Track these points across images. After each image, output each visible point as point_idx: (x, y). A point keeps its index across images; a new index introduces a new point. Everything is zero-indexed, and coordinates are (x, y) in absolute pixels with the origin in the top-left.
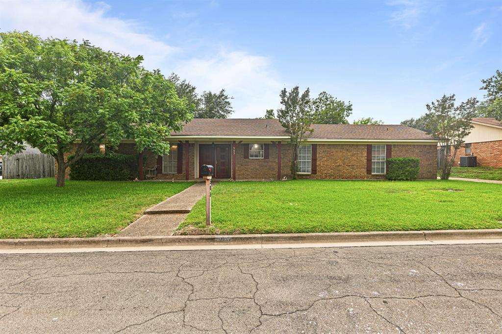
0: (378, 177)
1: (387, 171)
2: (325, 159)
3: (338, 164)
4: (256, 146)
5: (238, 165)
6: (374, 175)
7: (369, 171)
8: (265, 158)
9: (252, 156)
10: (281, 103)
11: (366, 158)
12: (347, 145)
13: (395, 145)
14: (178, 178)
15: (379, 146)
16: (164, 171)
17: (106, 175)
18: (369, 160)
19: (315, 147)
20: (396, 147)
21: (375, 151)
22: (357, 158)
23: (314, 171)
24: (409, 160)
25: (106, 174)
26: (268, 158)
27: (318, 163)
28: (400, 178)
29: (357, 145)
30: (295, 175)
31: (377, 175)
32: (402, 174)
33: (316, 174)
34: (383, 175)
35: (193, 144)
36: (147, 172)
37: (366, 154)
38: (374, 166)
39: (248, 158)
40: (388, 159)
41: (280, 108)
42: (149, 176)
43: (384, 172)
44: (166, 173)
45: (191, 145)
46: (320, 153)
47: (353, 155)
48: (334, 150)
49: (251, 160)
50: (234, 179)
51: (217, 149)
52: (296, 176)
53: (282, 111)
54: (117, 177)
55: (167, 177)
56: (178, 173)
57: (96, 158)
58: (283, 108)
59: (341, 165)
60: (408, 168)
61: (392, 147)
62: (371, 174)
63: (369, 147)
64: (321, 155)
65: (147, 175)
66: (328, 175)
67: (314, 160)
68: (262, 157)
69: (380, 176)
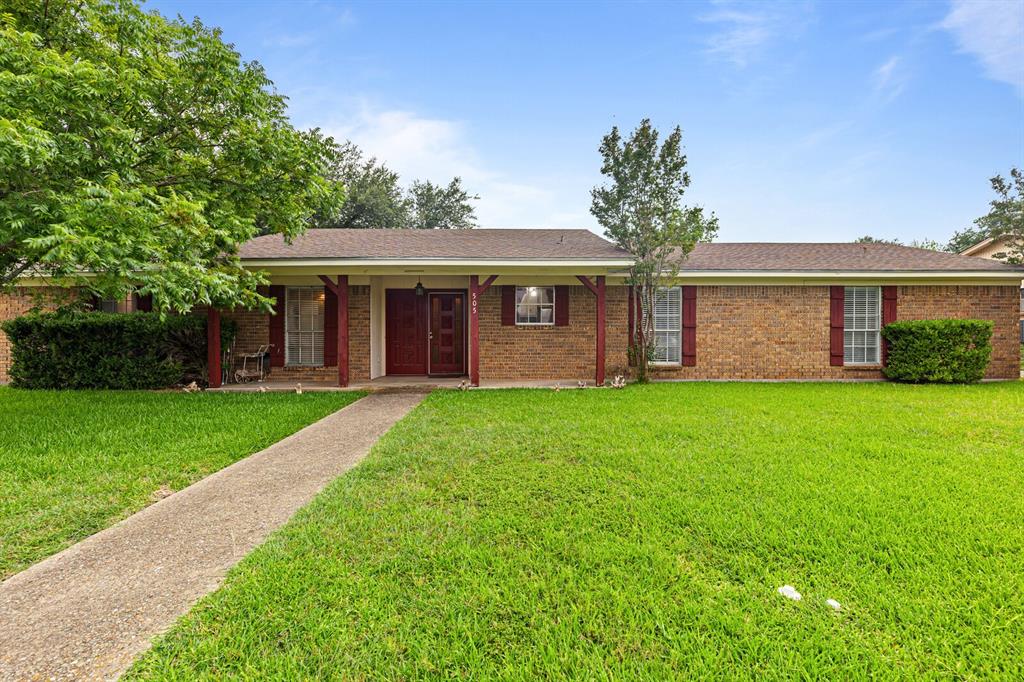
0: (860, 374)
1: (885, 356)
2: (720, 326)
3: (753, 339)
4: (533, 292)
5: (487, 344)
6: (849, 370)
7: (836, 358)
8: (557, 324)
9: (524, 319)
10: (604, 171)
11: (828, 322)
12: (777, 287)
13: (906, 287)
14: (326, 379)
15: (864, 289)
16: (291, 358)
17: (112, 373)
18: (837, 329)
19: (690, 293)
20: (910, 291)
21: (852, 303)
22: (804, 323)
23: (689, 358)
24: (963, 327)
25: (112, 369)
26: (567, 324)
27: (699, 337)
28: (936, 378)
29: (804, 288)
30: (643, 369)
31: (857, 369)
32: (941, 365)
33: (694, 365)
34: (875, 370)
35: (366, 289)
36: (239, 363)
37: (827, 313)
38: (851, 345)
39: (514, 324)
40: (889, 325)
41: (599, 188)
42: (243, 373)
43: (874, 360)
44: (294, 364)
45: (360, 290)
46: (704, 309)
47: (794, 314)
48: (741, 302)
49: (520, 330)
50: (476, 381)
51: (432, 302)
52: (647, 374)
53: (605, 196)
54: (146, 378)
55: (297, 375)
56: (326, 365)
57: (84, 326)
58: (609, 183)
59: (763, 343)
60: (960, 350)
61: (899, 292)
62: (842, 365)
63: (838, 294)
64: (706, 315)
65: (238, 372)
66: (727, 367)
67: (689, 328)
68: (551, 321)
69: (868, 370)
